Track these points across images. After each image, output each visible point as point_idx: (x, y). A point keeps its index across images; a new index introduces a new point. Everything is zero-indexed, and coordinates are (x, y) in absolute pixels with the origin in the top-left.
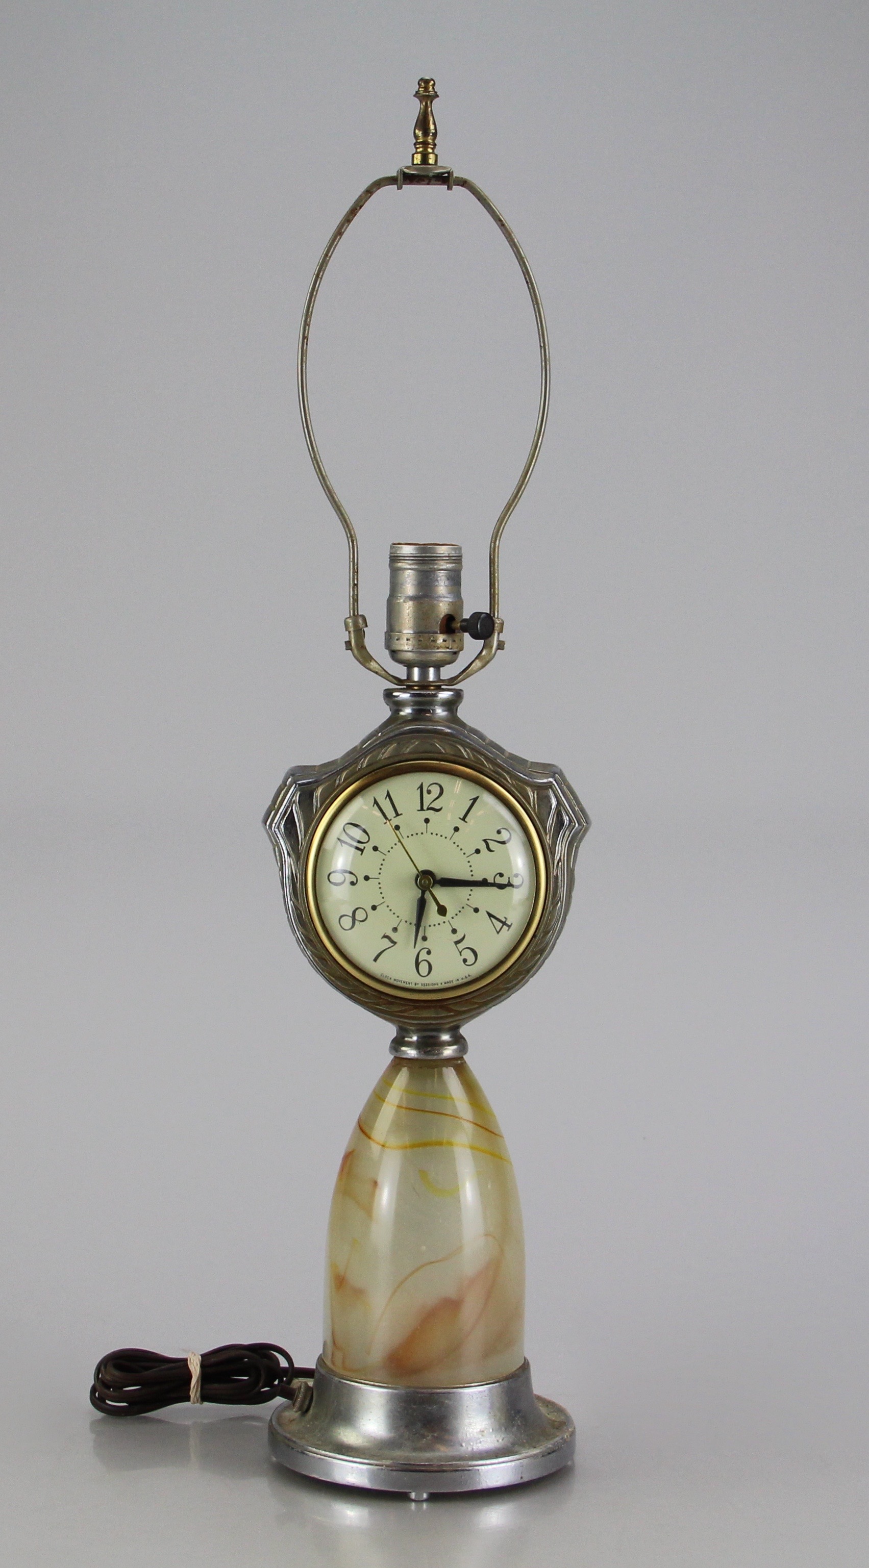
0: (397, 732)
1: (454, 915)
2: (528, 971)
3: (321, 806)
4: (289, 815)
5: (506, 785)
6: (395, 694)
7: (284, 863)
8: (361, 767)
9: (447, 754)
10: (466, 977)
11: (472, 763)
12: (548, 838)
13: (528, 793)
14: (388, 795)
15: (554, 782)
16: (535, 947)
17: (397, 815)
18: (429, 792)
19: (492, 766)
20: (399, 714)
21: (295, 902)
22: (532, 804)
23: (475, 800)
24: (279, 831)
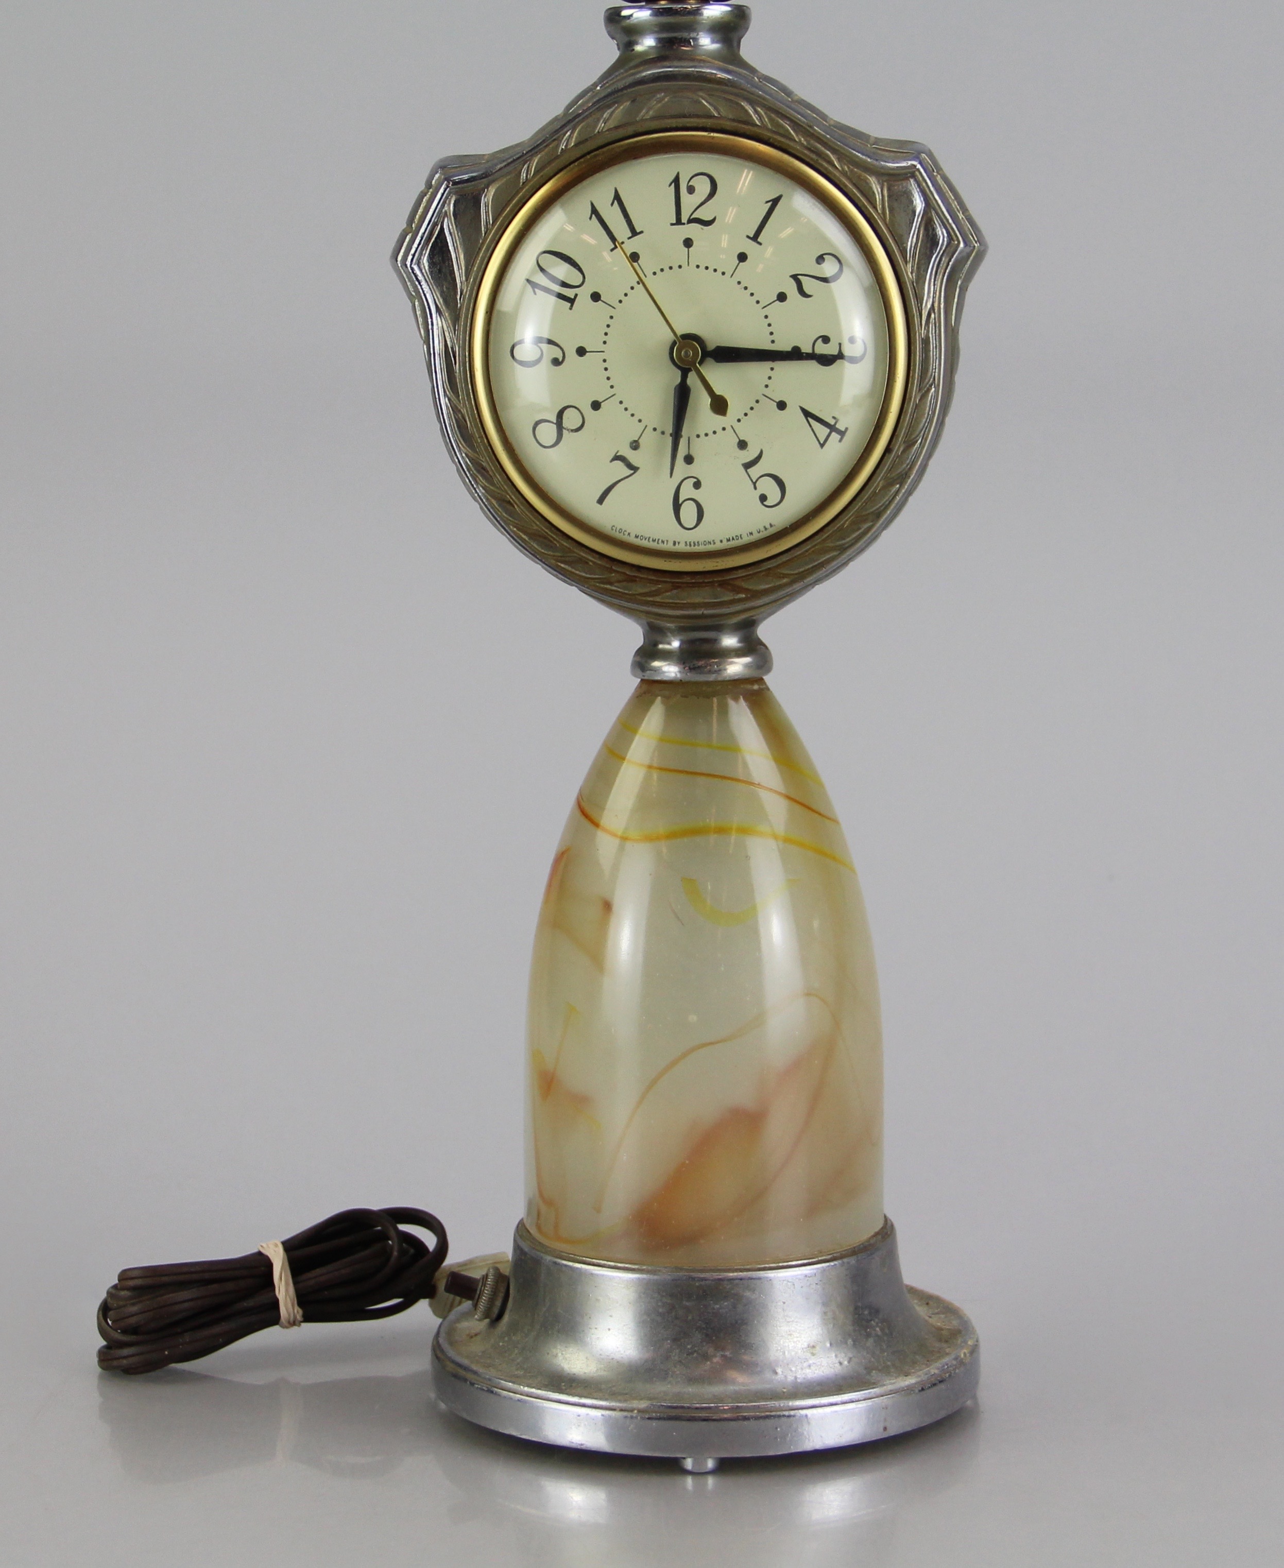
0: (630, 80)
1: (741, 416)
2: (878, 515)
3: (495, 221)
4: (436, 238)
5: (830, 172)
6: (625, 13)
7: (430, 327)
8: (566, 146)
9: (721, 118)
10: (766, 529)
11: (769, 134)
12: (909, 270)
13: (871, 188)
14: (617, 197)
15: (919, 166)
16: (890, 471)
17: (634, 233)
18: (691, 190)
19: (806, 140)
20: (633, 50)
21: (453, 398)
22: (879, 207)
23: (775, 202)
24: (421, 270)
